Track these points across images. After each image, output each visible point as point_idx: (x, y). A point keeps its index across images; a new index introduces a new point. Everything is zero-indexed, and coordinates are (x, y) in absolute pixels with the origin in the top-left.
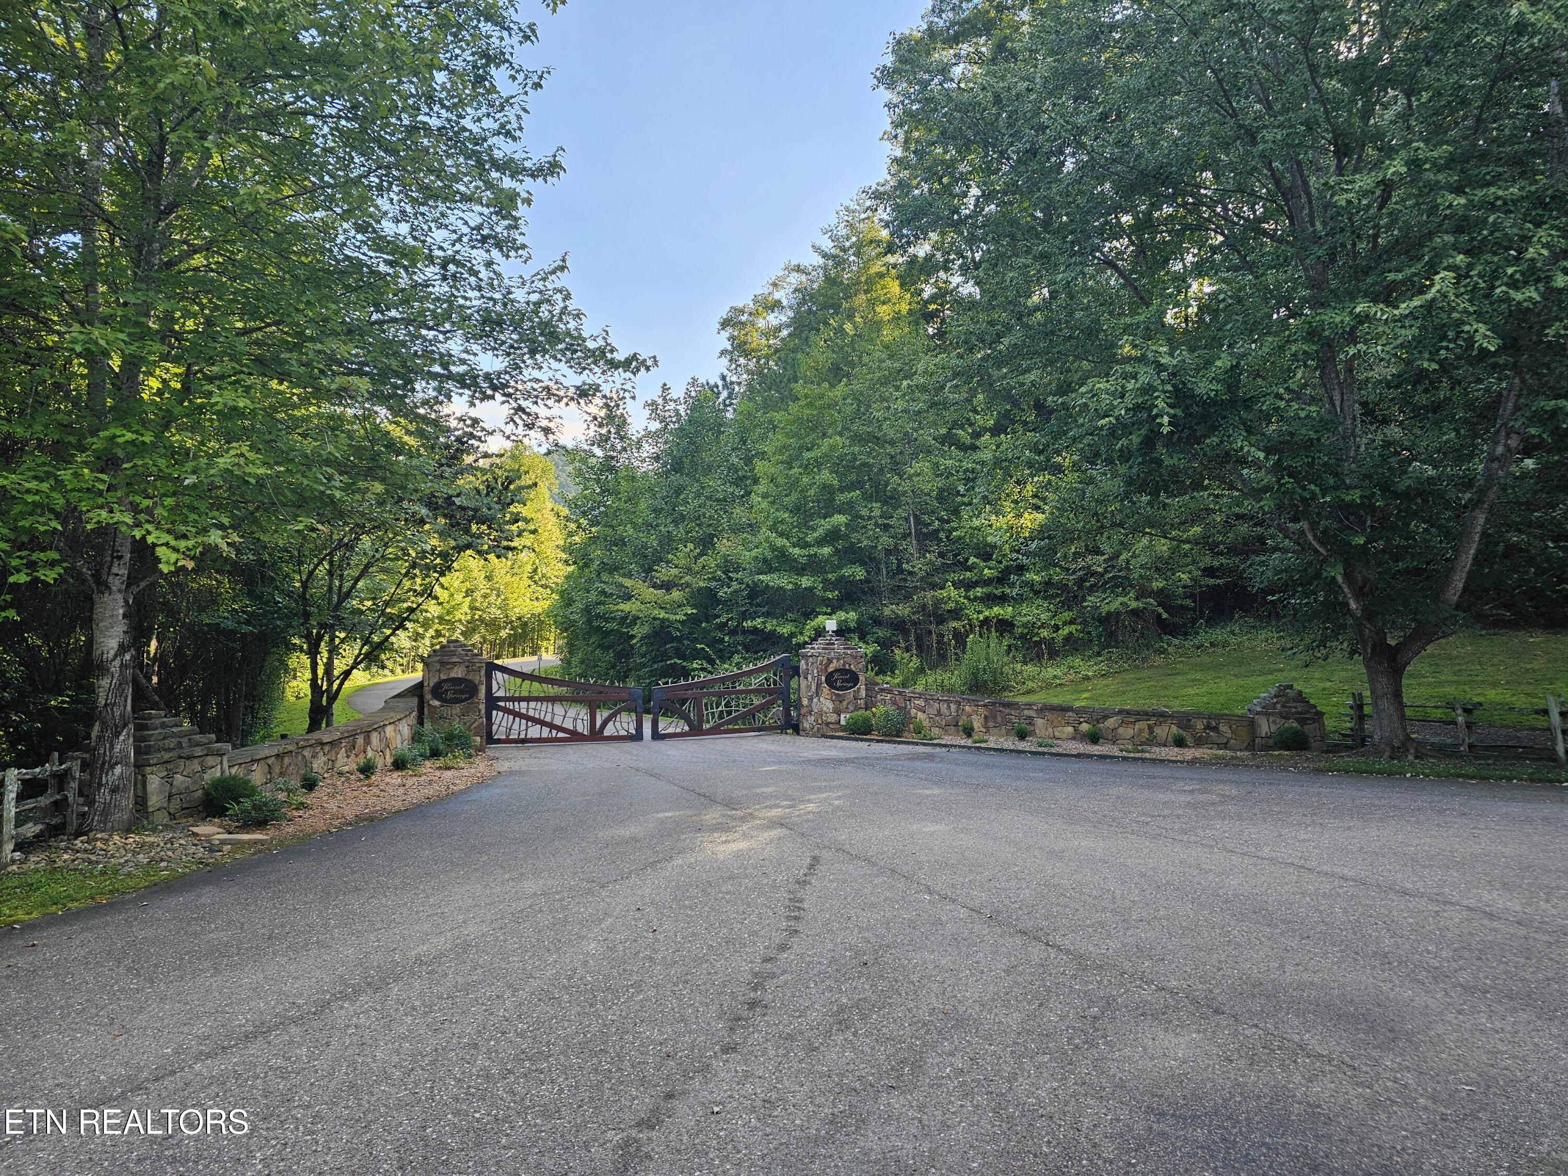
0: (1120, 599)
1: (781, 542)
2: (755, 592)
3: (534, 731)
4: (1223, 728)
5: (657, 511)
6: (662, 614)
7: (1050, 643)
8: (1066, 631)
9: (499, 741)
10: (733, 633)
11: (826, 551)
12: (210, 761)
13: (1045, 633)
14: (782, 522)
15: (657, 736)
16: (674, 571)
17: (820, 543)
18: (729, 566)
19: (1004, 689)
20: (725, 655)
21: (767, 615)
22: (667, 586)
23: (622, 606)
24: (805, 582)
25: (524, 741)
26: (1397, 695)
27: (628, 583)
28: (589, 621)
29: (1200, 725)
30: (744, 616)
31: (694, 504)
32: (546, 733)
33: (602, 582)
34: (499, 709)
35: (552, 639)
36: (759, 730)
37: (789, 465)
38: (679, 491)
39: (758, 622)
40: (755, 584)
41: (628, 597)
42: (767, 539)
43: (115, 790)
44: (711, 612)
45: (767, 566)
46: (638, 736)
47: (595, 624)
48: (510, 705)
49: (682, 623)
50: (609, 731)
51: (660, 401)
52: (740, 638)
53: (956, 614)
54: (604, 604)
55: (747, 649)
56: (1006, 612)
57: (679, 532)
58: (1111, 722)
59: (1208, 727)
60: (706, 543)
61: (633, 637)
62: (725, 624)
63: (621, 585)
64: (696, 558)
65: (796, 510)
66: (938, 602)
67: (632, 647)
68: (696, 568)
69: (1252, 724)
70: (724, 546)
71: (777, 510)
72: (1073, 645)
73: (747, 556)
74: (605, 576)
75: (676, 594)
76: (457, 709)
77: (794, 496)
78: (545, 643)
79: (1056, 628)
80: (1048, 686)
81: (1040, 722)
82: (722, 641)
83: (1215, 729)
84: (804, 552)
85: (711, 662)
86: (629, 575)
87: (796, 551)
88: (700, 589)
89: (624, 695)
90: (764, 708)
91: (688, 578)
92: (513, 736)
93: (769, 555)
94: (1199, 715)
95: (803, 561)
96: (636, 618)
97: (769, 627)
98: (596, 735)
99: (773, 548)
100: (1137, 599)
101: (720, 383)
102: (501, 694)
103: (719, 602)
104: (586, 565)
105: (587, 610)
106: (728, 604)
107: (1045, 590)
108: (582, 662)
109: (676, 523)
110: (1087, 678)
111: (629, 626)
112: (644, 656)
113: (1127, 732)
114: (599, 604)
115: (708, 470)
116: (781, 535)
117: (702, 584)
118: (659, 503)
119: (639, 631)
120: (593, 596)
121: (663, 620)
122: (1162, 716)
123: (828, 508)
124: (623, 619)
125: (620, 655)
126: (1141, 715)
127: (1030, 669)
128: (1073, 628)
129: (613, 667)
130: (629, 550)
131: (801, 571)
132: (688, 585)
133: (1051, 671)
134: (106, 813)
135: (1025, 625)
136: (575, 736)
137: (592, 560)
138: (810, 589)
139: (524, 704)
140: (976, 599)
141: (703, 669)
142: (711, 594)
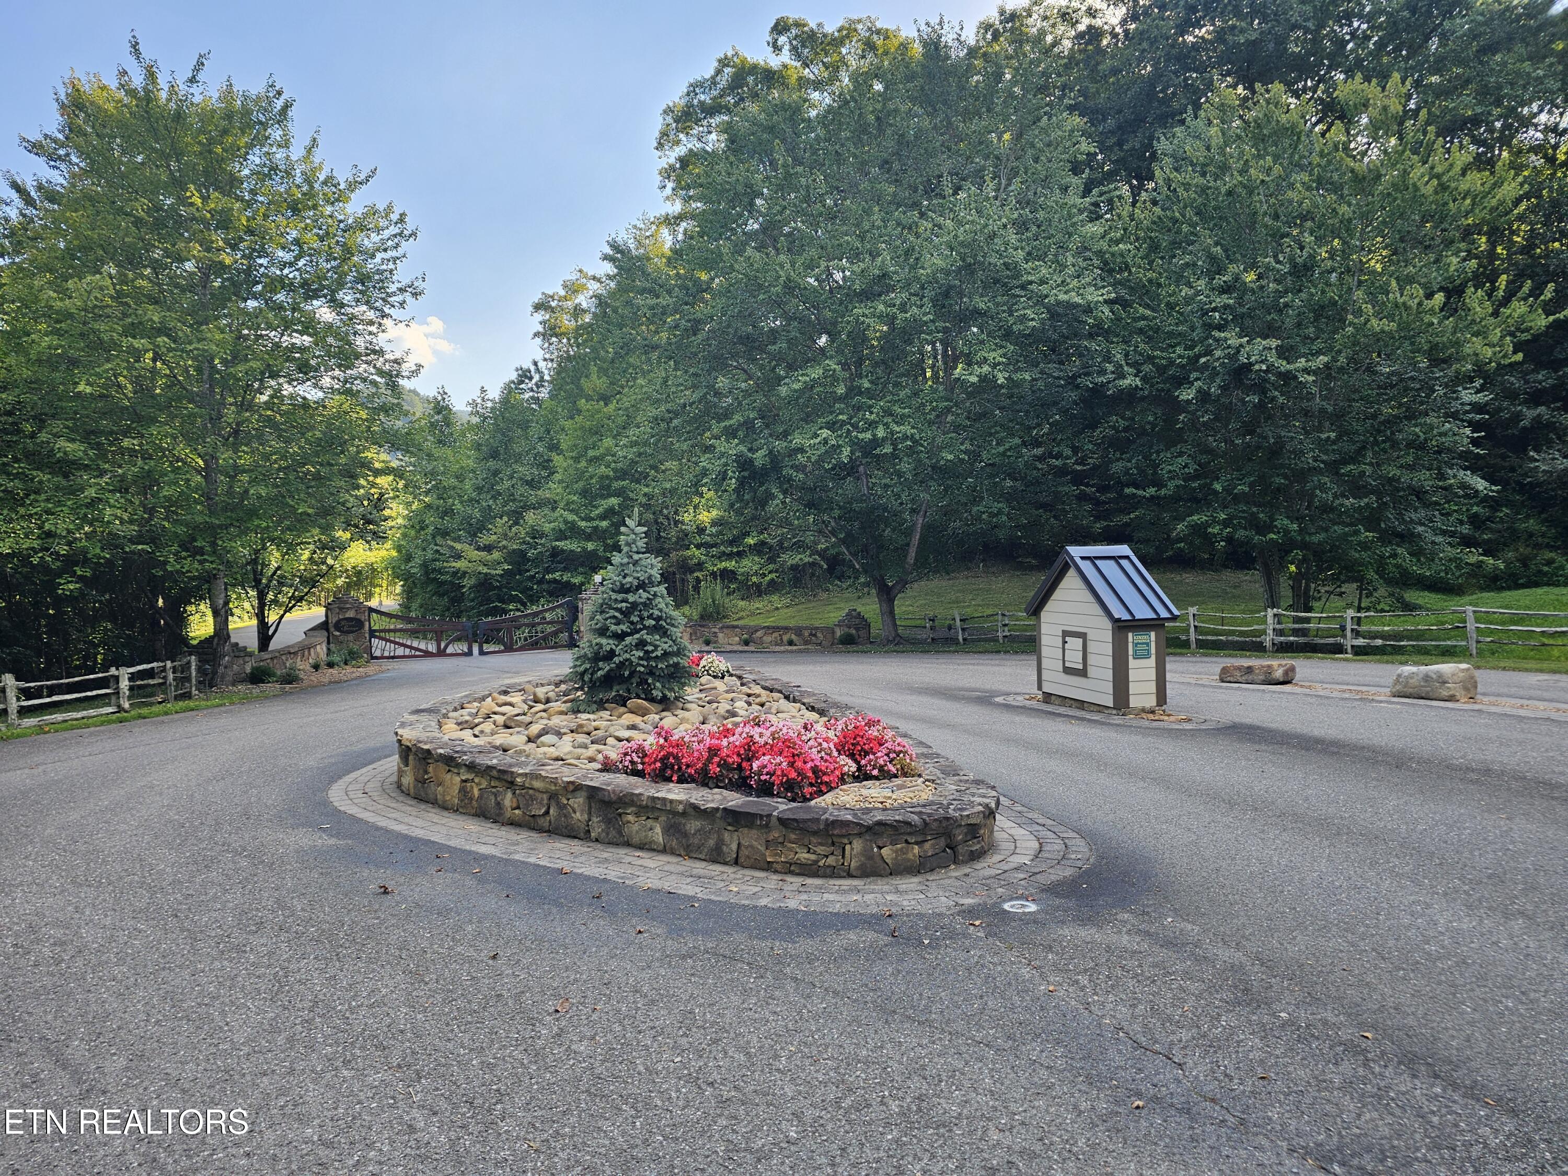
0: (800, 556)
1: (571, 517)
2: (555, 553)
3: (400, 651)
4: (819, 635)
5: (479, 489)
6: (485, 570)
7: (758, 586)
8: (770, 577)
9: (377, 658)
10: (540, 582)
11: (604, 524)
12: (247, 659)
13: (754, 579)
14: (573, 502)
15: (482, 653)
16: (494, 537)
17: (603, 517)
18: (536, 534)
19: (724, 617)
20: (534, 600)
21: (565, 569)
22: (488, 548)
23: (454, 564)
24: (590, 546)
25: (393, 657)
26: (892, 613)
27: (458, 546)
28: (427, 573)
29: (806, 633)
30: (548, 571)
31: (507, 484)
32: (407, 652)
33: (436, 545)
34: (376, 637)
35: (384, 585)
36: (552, 648)
37: (577, 460)
38: (496, 473)
39: (557, 575)
40: (553, 548)
41: (458, 556)
42: (561, 516)
43: (226, 667)
44: (522, 568)
45: (561, 536)
46: (470, 653)
47: (432, 576)
48: (383, 634)
49: (501, 576)
50: (449, 651)
51: (479, 401)
52: (545, 586)
53: (700, 566)
54: (438, 560)
55: (551, 594)
56: (730, 565)
57: (497, 507)
58: (759, 634)
59: (811, 634)
60: (517, 517)
61: (464, 586)
62: (534, 577)
63: (452, 548)
64: (510, 527)
65: (584, 493)
66: (685, 559)
67: (463, 594)
68: (511, 535)
69: (833, 633)
70: (530, 517)
71: (569, 494)
72: (773, 587)
73: (547, 527)
74: (439, 540)
75: (496, 555)
76: (351, 637)
77: (581, 484)
78: (377, 590)
79: (764, 575)
80: (753, 614)
81: (720, 635)
82: (532, 589)
83: (815, 635)
84: (589, 524)
85: (524, 605)
86: (457, 539)
87: (583, 524)
88: (514, 550)
89: (460, 627)
90: (555, 634)
91: (504, 542)
92: (387, 654)
93: (563, 527)
94: (806, 628)
95: (589, 530)
96: (465, 573)
97: (565, 579)
98: (441, 653)
99: (566, 522)
100: (810, 556)
101: (532, 368)
102: (376, 627)
103: (529, 560)
104: (422, 529)
105: (424, 565)
106: (536, 561)
107: (759, 549)
108: (421, 606)
109: (494, 498)
110: (777, 609)
111: (459, 578)
112: (473, 600)
113: (768, 639)
114: (435, 560)
115: (518, 458)
116: (571, 511)
117: (515, 547)
118: (480, 482)
119: (468, 582)
120: (429, 555)
121: (486, 574)
122: (787, 629)
123: (606, 491)
124: (455, 574)
125: (453, 601)
126: (776, 629)
127: (742, 603)
128: (773, 575)
129: (448, 609)
130: (458, 519)
131: (589, 538)
132: (505, 547)
133: (758, 604)
134: (223, 677)
135: (742, 574)
136: (427, 654)
137: (427, 526)
138: (594, 552)
139: (392, 634)
140: (713, 556)
141: (518, 610)
142: (522, 554)
